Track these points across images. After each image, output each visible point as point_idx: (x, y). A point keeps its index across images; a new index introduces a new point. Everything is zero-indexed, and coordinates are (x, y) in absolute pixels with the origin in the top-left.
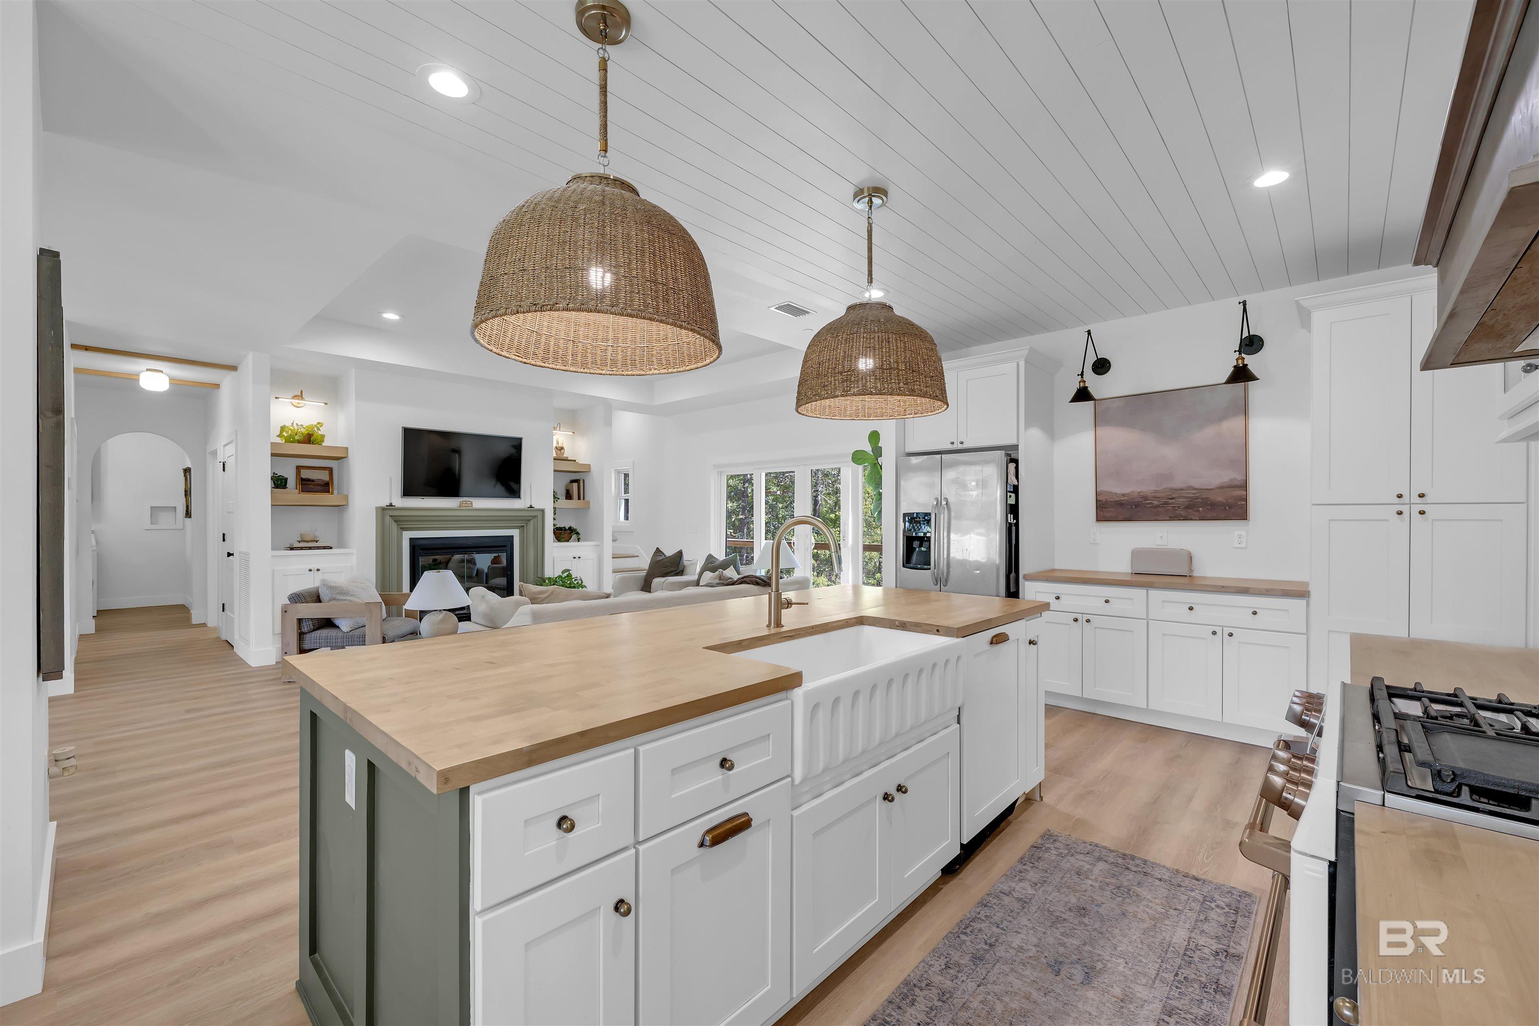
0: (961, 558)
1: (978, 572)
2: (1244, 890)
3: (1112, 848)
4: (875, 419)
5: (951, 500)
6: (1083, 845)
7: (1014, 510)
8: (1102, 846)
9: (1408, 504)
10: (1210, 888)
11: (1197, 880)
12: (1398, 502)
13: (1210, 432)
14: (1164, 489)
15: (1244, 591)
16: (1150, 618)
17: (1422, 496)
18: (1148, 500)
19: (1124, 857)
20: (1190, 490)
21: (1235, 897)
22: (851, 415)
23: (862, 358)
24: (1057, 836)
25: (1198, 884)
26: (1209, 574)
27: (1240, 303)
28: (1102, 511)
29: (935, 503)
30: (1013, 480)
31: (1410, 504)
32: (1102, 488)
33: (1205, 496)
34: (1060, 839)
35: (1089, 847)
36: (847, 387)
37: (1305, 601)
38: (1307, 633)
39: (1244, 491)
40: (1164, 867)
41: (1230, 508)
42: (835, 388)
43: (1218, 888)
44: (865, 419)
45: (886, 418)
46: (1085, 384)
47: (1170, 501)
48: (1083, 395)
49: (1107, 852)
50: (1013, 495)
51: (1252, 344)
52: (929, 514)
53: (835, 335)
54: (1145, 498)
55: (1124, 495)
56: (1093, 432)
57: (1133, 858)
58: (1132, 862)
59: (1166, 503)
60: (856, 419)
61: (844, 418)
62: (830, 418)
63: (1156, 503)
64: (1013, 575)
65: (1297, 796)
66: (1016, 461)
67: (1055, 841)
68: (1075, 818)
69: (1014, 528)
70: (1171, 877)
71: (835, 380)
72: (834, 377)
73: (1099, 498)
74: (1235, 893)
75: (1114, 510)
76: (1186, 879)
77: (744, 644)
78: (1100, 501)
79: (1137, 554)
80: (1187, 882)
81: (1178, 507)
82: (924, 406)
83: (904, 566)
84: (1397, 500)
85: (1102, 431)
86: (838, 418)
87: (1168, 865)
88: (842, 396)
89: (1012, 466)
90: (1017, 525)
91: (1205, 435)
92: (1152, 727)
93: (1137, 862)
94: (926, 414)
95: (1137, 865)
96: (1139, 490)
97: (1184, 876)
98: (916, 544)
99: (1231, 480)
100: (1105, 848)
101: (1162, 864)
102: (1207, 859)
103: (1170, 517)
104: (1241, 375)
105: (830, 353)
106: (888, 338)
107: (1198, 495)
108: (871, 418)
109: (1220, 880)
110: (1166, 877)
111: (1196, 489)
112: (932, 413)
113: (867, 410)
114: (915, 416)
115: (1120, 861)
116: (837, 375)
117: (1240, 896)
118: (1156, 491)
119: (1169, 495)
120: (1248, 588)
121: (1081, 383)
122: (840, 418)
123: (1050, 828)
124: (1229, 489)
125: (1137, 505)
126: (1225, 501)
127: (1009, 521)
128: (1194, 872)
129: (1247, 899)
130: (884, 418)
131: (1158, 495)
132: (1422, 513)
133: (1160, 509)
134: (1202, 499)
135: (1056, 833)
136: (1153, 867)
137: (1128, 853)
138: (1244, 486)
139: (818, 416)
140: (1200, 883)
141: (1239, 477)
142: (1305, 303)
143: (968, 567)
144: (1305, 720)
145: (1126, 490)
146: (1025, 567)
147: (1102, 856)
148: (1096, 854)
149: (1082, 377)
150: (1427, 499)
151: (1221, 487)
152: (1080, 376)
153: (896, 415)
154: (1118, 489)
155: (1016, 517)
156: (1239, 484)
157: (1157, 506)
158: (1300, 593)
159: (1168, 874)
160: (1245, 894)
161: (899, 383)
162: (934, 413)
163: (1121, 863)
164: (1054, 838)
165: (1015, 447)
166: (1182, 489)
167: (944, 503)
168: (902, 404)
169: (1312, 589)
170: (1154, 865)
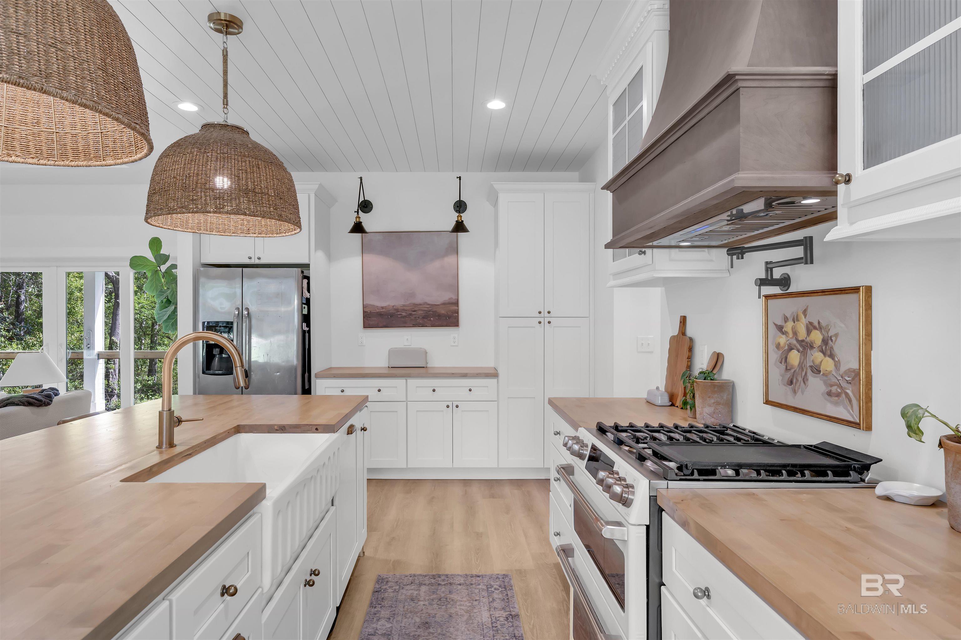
0: (263, 361)
1: (278, 374)
2: (503, 573)
3: (425, 574)
4: (217, 234)
5: (252, 309)
6: (406, 578)
7: (306, 319)
8: (418, 575)
9: (543, 317)
10: (487, 579)
11: (479, 576)
12: (539, 316)
13: (437, 264)
14: (410, 304)
15: (464, 376)
16: (408, 400)
17: (549, 312)
18: (399, 312)
19: (434, 577)
20: (426, 305)
21: (501, 580)
22: (192, 228)
23: (219, 176)
24: (387, 578)
25: (480, 579)
26: (436, 365)
27: (457, 178)
28: (368, 320)
29: (237, 313)
30: (306, 294)
31: (544, 317)
32: (369, 302)
33: (434, 310)
34: (390, 579)
35: (411, 578)
36: (220, 204)
37: (496, 380)
38: (497, 401)
39: (456, 306)
40: (458, 575)
41: (449, 318)
42: (206, 204)
43: (491, 577)
44: (207, 233)
45: (229, 234)
46: (360, 219)
47: (414, 313)
48: (358, 228)
49: (423, 578)
50: (306, 306)
51: (460, 206)
52: (232, 323)
53: (202, 151)
54: (397, 310)
55: (382, 308)
56: (361, 258)
57: (439, 576)
58: (440, 579)
59: (411, 315)
60: (198, 232)
61: (185, 230)
62: (172, 228)
63: (404, 314)
64: (307, 375)
65: (629, 494)
66: (308, 278)
67: (387, 582)
68: (391, 562)
69: (307, 335)
70: (465, 581)
71: (206, 196)
72: (204, 192)
73: (366, 310)
74: (500, 577)
75: (376, 319)
76: (473, 578)
77: (154, 469)
78: (366, 312)
79: (392, 353)
80: (474, 580)
81: (419, 317)
82: (269, 228)
83: (203, 373)
84: (538, 315)
85: (368, 257)
86: (180, 229)
87: (460, 573)
88: (215, 212)
89: (305, 281)
90: (309, 332)
91: (434, 267)
92: (410, 481)
93: (443, 578)
94: (271, 235)
95: (444, 580)
96: (393, 305)
97: (471, 577)
98: (216, 351)
99: (449, 299)
100: (420, 575)
101: (457, 573)
102: (477, 562)
103: (413, 325)
104: (460, 227)
105: (198, 167)
106: (258, 164)
107: (430, 309)
108: (214, 233)
109: (489, 573)
110: (462, 582)
111: (429, 305)
112: (278, 235)
113: (209, 225)
114: (259, 235)
115: (433, 581)
116: (208, 191)
117: (503, 578)
118: (404, 306)
119: (413, 308)
120: (467, 373)
121: (357, 219)
122: (182, 230)
123: (380, 574)
124: (448, 305)
125: (392, 315)
126: (446, 314)
127: (304, 329)
128: (474, 573)
129: (507, 578)
130: (226, 234)
131: (406, 308)
132: (549, 322)
133: (406, 319)
134: (433, 312)
135: (385, 576)
136: (453, 578)
137: (435, 574)
138: (457, 303)
139: (161, 225)
140: (481, 578)
141: (454, 297)
142: (496, 186)
143: (269, 371)
144: (581, 453)
145: (384, 304)
146: (316, 367)
147: (421, 582)
148: (417, 582)
149: (358, 214)
150: (552, 314)
151: (444, 304)
152: (356, 213)
153: (239, 233)
154: (378, 303)
155: (309, 326)
156: (454, 302)
157: (405, 317)
158: (493, 374)
159: (462, 579)
160: (505, 576)
161: (270, 208)
162: (281, 235)
163: (433, 582)
164: (386, 580)
165: (307, 266)
166: (420, 305)
167: (245, 313)
168: (245, 223)
169: (500, 372)
170: (453, 576)
